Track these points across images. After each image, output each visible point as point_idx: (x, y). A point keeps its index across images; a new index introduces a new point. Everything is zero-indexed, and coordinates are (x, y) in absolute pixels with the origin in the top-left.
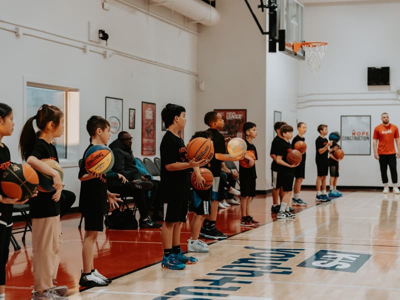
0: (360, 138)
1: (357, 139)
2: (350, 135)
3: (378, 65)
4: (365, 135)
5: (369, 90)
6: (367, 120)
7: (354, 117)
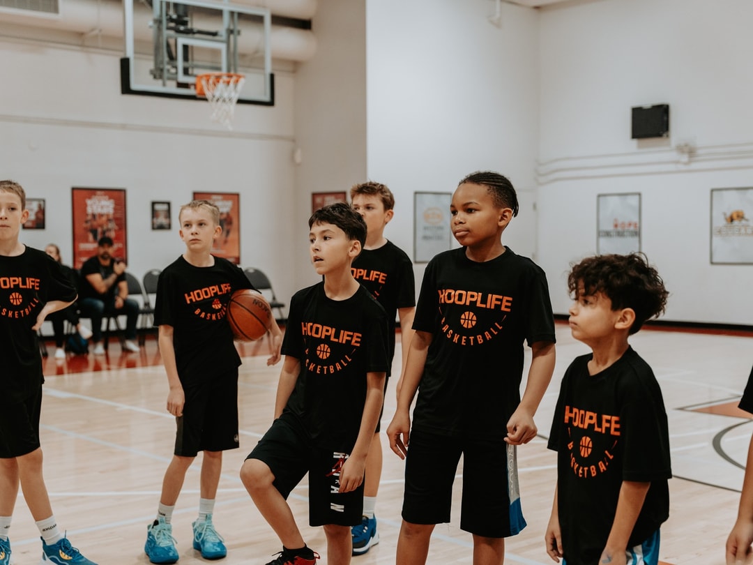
0: (625, 233)
1: (620, 234)
2: (610, 228)
3: (647, 102)
4: (632, 228)
5: (639, 147)
6: (633, 201)
7: (616, 198)
